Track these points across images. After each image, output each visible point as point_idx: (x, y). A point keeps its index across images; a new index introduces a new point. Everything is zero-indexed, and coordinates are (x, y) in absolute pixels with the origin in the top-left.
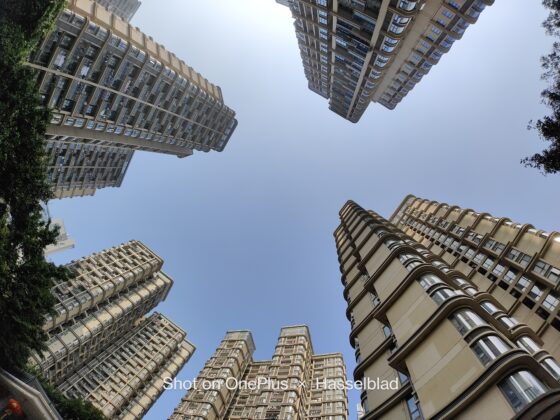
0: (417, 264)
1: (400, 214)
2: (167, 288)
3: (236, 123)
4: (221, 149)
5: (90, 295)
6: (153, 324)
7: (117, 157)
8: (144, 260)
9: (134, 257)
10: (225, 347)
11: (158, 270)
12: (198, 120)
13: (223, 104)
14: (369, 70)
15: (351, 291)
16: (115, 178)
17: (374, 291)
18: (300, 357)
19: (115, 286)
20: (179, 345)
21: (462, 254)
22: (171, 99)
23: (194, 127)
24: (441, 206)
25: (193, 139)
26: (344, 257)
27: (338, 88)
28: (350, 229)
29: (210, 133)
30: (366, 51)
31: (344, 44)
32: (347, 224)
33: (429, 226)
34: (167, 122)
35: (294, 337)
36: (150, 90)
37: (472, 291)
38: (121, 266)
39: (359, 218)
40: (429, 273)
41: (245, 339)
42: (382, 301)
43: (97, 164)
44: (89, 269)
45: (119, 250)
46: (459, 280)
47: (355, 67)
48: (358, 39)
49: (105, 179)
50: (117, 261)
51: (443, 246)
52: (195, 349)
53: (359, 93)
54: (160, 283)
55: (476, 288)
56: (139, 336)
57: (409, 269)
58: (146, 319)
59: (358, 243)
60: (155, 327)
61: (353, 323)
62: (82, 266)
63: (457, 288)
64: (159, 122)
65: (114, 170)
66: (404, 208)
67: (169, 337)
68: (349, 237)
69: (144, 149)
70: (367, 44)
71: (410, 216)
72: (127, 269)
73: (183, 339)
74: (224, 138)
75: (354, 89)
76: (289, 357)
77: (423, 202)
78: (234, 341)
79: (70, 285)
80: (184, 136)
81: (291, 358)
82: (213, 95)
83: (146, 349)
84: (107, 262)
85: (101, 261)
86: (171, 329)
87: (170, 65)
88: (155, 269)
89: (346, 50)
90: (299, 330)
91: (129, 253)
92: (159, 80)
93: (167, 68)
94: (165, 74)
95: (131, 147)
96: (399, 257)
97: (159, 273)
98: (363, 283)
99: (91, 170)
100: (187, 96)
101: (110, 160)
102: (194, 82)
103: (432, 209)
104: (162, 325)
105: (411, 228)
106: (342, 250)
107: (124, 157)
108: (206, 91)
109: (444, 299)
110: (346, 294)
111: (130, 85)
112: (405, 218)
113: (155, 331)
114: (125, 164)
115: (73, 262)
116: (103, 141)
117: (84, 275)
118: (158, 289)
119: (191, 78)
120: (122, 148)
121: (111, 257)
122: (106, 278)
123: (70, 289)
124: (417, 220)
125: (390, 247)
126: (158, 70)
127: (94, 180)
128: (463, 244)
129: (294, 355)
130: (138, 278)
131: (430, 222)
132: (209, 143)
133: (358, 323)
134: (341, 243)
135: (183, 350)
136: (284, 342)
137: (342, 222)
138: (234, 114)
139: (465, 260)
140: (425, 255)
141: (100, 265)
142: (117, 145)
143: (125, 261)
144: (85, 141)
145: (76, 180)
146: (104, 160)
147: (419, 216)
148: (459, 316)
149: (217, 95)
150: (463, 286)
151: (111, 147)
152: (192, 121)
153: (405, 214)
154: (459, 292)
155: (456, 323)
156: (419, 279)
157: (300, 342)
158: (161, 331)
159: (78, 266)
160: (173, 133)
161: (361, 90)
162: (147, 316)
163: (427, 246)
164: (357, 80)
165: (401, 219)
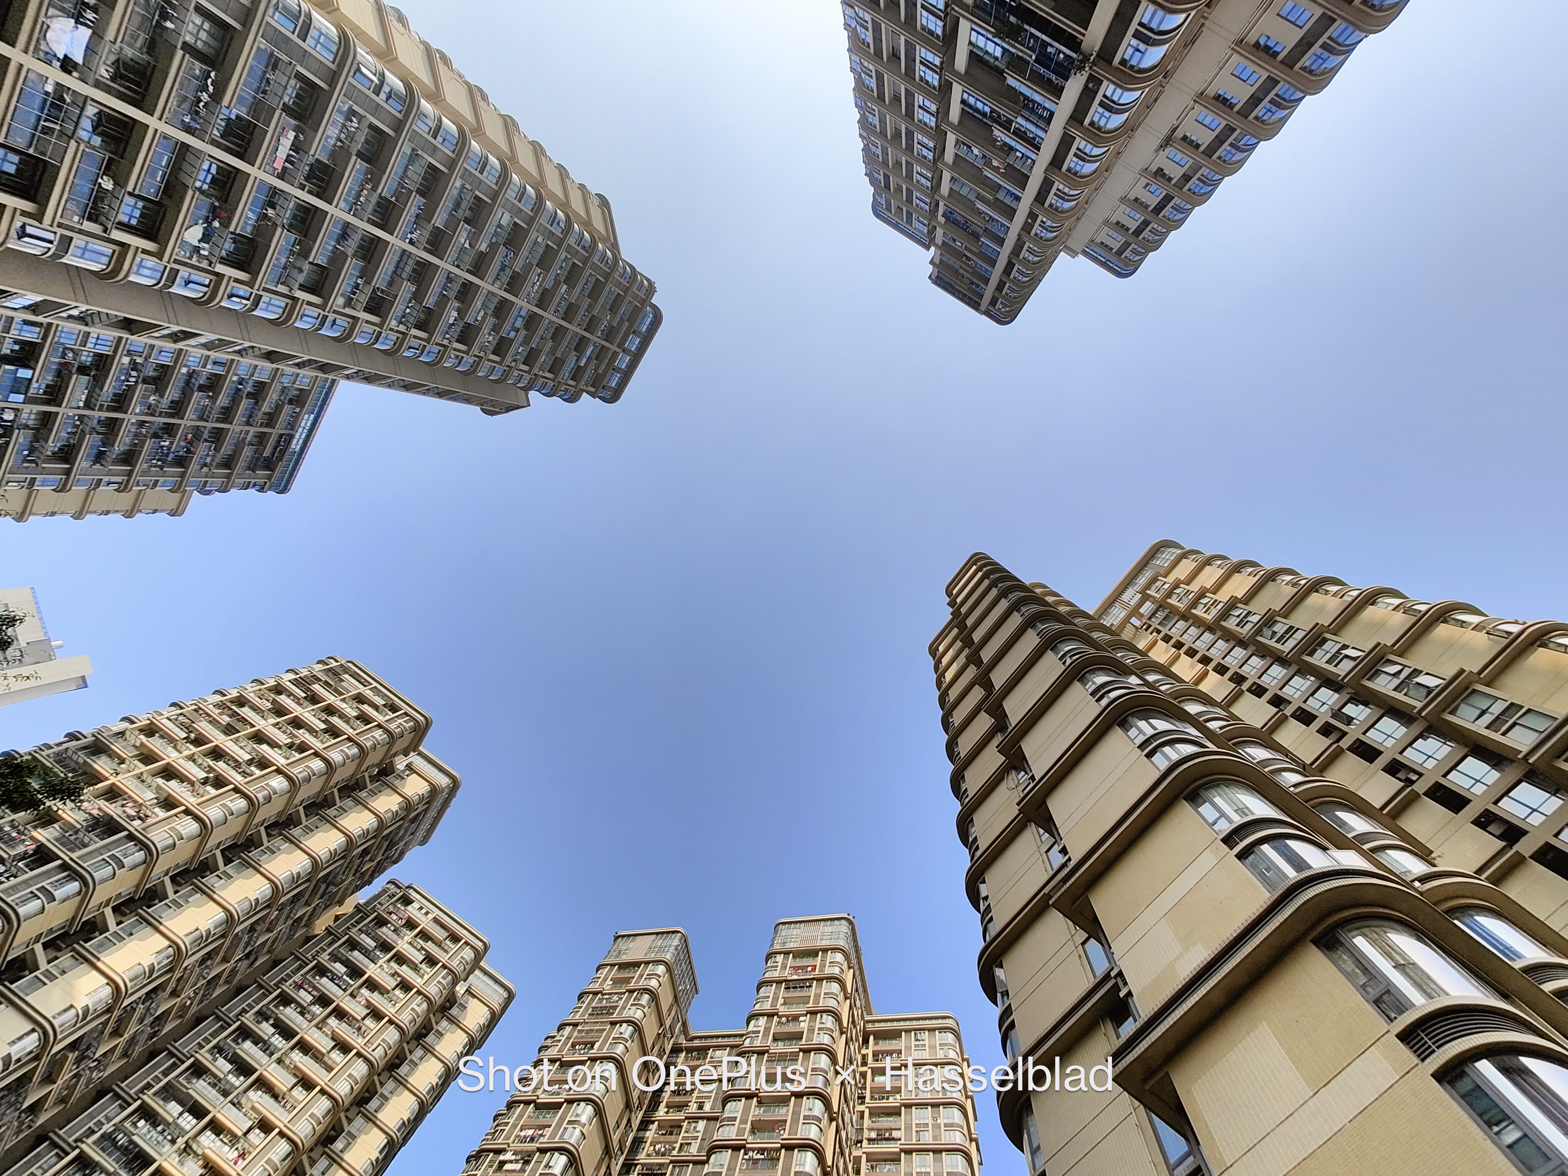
0: (1190, 749)
1: (1131, 596)
2: (437, 804)
3: (658, 318)
4: (613, 396)
5: (143, 845)
6: (381, 922)
7: (273, 396)
8: (364, 719)
9: (330, 710)
10: (608, 986)
11: (413, 747)
12: (543, 300)
13: (616, 257)
14: (1066, 142)
15: (979, 818)
16: (269, 465)
17: (1048, 823)
18: (829, 1021)
19: (253, 805)
20: (460, 989)
21: (1353, 733)
22: (453, 223)
23: (532, 321)
24: (1272, 576)
25: (530, 359)
26: (958, 717)
27: (961, 213)
28: (977, 636)
29: (580, 345)
30: (1064, 71)
31: (994, 49)
32: (970, 622)
33: (1228, 636)
34: (443, 300)
35: (813, 953)
36: (373, 178)
37: (1412, 866)
38: (283, 739)
39: (1003, 605)
40: (1229, 783)
41: (668, 957)
42: (1076, 855)
43: (190, 413)
44: (147, 758)
45: (278, 690)
46: (1344, 816)
47: (1020, 134)
48: (1043, 25)
49: (228, 463)
50: (266, 725)
51: (1278, 701)
52: (511, 996)
53: (1027, 228)
54: (415, 787)
55: (1423, 853)
56: (321, 971)
57: (1161, 762)
58: (358, 908)
59: (999, 677)
60: (385, 932)
61: (986, 919)
62: (117, 747)
63: (1342, 843)
64: (417, 296)
65: (262, 438)
66: (1142, 580)
67: (431, 961)
68: (974, 659)
69: (369, 379)
70: (1073, 43)
71: (1161, 605)
72: (302, 748)
73: (475, 965)
74: (623, 361)
75: (1010, 213)
76: (795, 1018)
77: (1208, 562)
78: (636, 965)
79: (48, 819)
80: (501, 348)
81: (804, 1025)
82: (587, 224)
83: (340, 1014)
84: (229, 730)
85: (204, 727)
86: (440, 934)
87: (436, 97)
88: (399, 745)
89: (1000, 73)
90: (827, 928)
91: (313, 699)
92: (404, 148)
93: (426, 105)
94: (421, 128)
95: (324, 368)
96: (1124, 725)
97: (414, 758)
98: (1017, 796)
99: (169, 430)
100: (503, 217)
101: (245, 404)
102: (523, 172)
103: (1240, 585)
104: (410, 924)
105: (1167, 639)
106: (953, 694)
107: (299, 399)
108: (565, 205)
109: (1292, 875)
110: (964, 824)
111: (296, 147)
112: (1147, 608)
113: (385, 947)
114: (306, 421)
115: (72, 736)
116: (208, 337)
117: (125, 781)
118: (408, 805)
119: (513, 158)
120: (287, 369)
121: (246, 712)
122: (219, 782)
123: (45, 835)
124: (1185, 616)
125: (1098, 693)
126: (394, 109)
127: (181, 462)
128: (1355, 699)
129: (813, 1013)
130: (340, 776)
131: (1231, 624)
132: (577, 374)
133: (1002, 917)
134: (949, 675)
135: (473, 1005)
136: (782, 968)
137: (956, 614)
138: (651, 289)
139: (1367, 752)
140: (1214, 725)
141: (199, 741)
142: (270, 356)
143: (297, 723)
144: (128, 325)
145: (99, 457)
146: (223, 400)
147: (1194, 604)
148: (1360, 942)
149: (598, 223)
150: (1363, 838)
151: (246, 362)
152: (523, 304)
153: (1145, 597)
154: (1350, 859)
155: (1349, 965)
156: (1194, 797)
157: (828, 971)
158: (404, 944)
159: (98, 748)
160: (467, 335)
161: (1032, 216)
162: (362, 896)
163: (1219, 696)
164: (1022, 180)
165: (1135, 612)
